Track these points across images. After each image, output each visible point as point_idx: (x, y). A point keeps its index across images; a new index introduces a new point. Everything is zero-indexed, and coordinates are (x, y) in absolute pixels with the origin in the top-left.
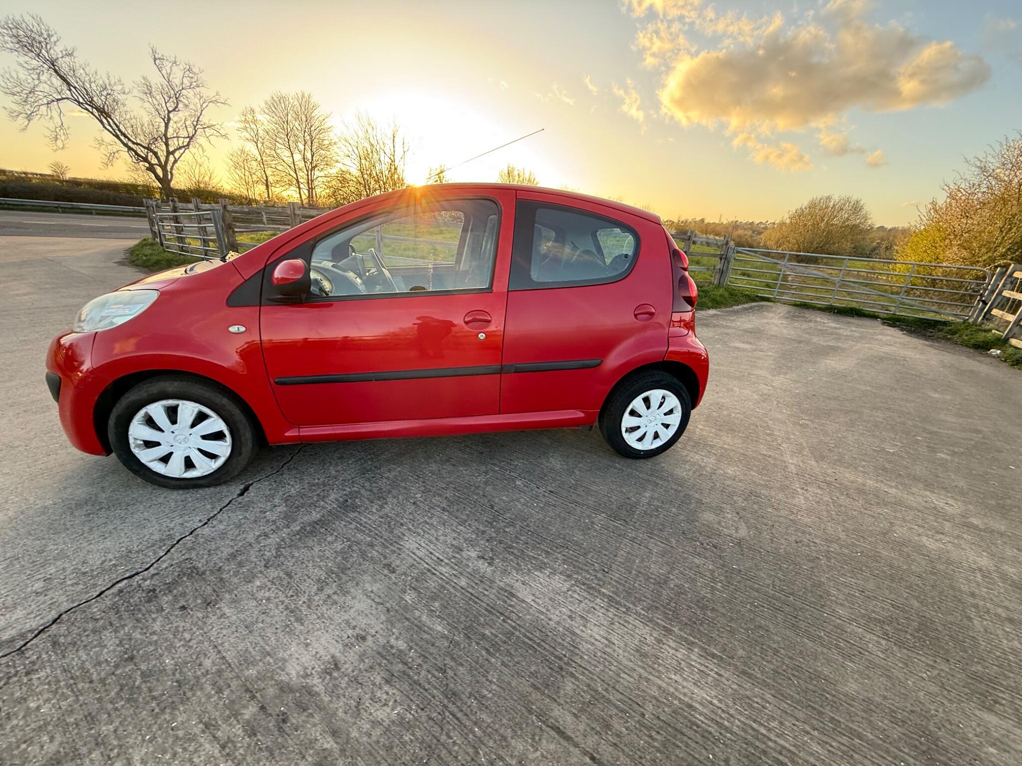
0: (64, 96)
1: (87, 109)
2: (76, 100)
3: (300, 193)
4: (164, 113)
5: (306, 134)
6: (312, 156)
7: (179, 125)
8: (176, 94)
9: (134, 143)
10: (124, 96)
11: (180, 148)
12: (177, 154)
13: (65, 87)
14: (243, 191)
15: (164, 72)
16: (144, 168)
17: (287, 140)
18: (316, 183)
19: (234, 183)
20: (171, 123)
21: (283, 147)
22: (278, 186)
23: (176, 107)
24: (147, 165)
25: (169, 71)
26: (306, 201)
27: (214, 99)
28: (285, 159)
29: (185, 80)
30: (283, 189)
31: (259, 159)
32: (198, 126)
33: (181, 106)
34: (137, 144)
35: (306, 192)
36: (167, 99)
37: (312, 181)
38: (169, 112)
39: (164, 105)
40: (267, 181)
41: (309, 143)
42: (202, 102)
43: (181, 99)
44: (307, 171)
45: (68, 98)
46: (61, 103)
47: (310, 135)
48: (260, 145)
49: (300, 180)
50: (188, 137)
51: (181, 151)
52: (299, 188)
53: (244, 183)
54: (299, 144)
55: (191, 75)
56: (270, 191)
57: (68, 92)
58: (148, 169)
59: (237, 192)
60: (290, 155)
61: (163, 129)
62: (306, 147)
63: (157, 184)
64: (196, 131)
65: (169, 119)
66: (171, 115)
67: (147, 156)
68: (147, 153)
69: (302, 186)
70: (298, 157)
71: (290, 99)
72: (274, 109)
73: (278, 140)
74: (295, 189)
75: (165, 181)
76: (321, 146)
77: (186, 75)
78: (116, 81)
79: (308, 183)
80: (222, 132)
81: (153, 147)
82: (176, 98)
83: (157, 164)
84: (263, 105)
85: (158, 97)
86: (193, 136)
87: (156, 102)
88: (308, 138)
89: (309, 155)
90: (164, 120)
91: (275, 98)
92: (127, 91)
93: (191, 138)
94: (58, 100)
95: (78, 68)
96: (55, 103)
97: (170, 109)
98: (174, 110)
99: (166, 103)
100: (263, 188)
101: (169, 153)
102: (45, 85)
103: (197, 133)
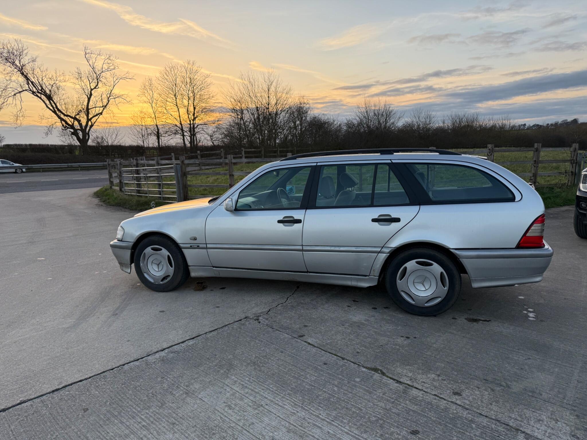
0: (24, 89)
1: (37, 96)
2: (31, 90)
3: (184, 140)
4: (88, 92)
5: (190, 92)
6: (195, 108)
7: (97, 99)
8: (97, 77)
9: (65, 115)
10: (64, 84)
11: (97, 115)
12: (93, 120)
13: (25, 82)
14: (141, 143)
15: (91, 62)
16: (69, 133)
17: (175, 99)
18: (196, 130)
19: (134, 137)
20: (92, 97)
21: (172, 104)
22: (167, 135)
23: (97, 85)
24: (72, 131)
25: (94, 61)
26: (188, 145)
27: (125, 76)
28: (173, 113)
29: (105, 66)
30: (171, 137)
31: (153, 116)
32: (110, 98)
33: (100, 85)
34: (67, 116)
35: (189, 138)
36: (91, 81)
37: (194, 128)
38: (92, 90)
39: (88, 86)
40: (158, 132)
41: (192, 99)
42: (115, 79)
43: (101, 79)
44: (190, 121)
45: (26, 90)
46: (22, 94)
47: (193, 92)
48: (154, 105)
49: (184, 129)
50: (103, 106)
51: (97, 117)
52: (183, 136)
53: (141, 136)
54: (184, 101)
55: (109, 62)
56: (160, 140)
57: (27, 86)
58: (73, 133)
59: (135, 144)
60: (176, 109)
61: (85, 103)
62: (190, 102)
63: (77, 143)
64: (109, 101)
65: (91, 95)
66: (93, 92)
67: (73, 124)
68: (74, 121)
69: (185, 134)
70: (183, 111)
71: (179, 67)
72: (166, 77)
73: (168, 100)
74: (180, 137)
75: (84, 141)
76: (201, 100)
77: (106, 62)
78: (61, 73)
79: (190, 131)
80: (128, 99)
81: (77, 117)
82: (97, 79)
83: (79, 129)
84: (158, 75)
85: (85, 81)
86: (107, 104)
87: (83, 84)
88: (192, 95)
89: (191, 109)
90: (87, 96)
91: (168, 69)
92: (67, 80)
93: (105, 107)
94: (20, 92)
95: (36, 67)
96: (18, 94)
97: (92, 88)
98: (95, 88)
99: (90, 84)
100: (155, 138)
101: (89, 120)
102: (14, 83)
103: (110, 103)
